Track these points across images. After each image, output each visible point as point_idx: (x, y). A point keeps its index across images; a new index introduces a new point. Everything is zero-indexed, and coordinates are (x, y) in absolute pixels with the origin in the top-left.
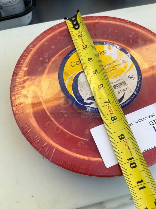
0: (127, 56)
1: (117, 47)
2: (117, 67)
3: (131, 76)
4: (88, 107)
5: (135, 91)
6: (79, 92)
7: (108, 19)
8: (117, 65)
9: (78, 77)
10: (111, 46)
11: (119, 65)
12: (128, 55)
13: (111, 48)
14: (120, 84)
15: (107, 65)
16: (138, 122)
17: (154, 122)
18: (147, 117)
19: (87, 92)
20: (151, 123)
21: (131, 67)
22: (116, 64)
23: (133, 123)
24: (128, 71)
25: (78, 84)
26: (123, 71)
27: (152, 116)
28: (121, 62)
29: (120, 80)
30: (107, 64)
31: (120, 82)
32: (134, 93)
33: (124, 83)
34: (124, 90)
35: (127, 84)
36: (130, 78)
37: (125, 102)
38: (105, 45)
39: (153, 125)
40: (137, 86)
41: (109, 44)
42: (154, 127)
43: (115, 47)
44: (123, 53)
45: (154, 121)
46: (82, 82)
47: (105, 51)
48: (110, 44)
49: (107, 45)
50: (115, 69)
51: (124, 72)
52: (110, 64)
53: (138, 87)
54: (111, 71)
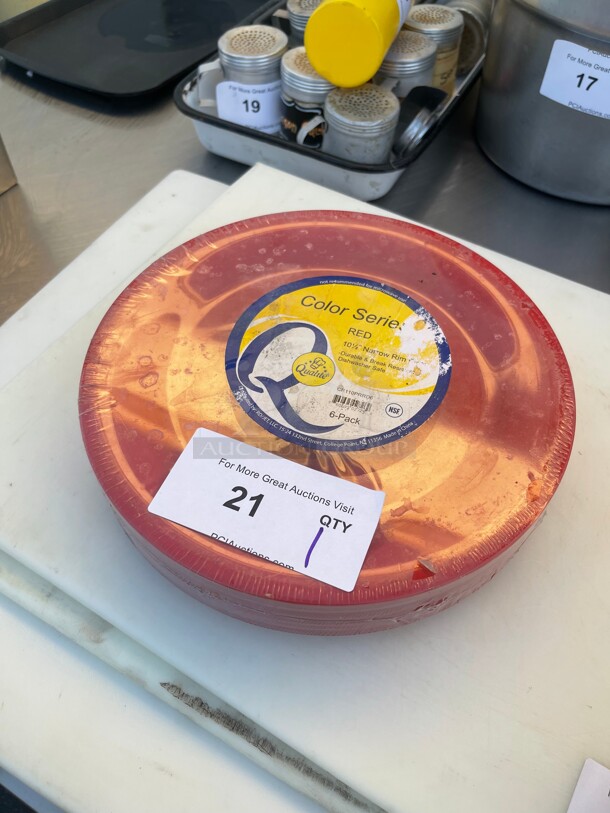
0: (439, 366)
1: (438, 334)
2: (389, 370)
3: (398, 407)
4: (245, 390)
5: (367, 438)
6: (261, 354)
7: (490, 271)
8: (394, 367)
9: (288, 329)
10: (428, 325)
11: (398, 369)
12: (444, 365)
13: (422, 328)
14: (355, 403)
15: (373, 352)
16: (302, 494)
17: (333, 522)
18: (332, 504)
19: (274, 364)
20: (326, 520)
21: (420, 392)
22: (395, 362)
23: (289, 488)
24: (403, 394)
25: (275, 340)
26: (392, 387)
27: (345, 509)
28: (411, 366)
29: (364, 396)
30: (376, 349)
31: (361, 399)
32: (361, 439)
33: (366, 407)
34: (348, 420)
35: (368, 412)
36: (391, 409)
37: (323, 441)
38: (419, 313)
39: (325, 527)
40: (385, 434)
41: (428, 318)
42: (322, 530)
43: (435, 332)
44: (438, 356)
45: (337, 521)
46: (286, 342)
47: (401, 325)
48: (431, 319)
49: (421, 318)
50: (379, 370)
51: (392, 391)
52: (381, 354)
53: (386, 437)
54: (366, 366)
